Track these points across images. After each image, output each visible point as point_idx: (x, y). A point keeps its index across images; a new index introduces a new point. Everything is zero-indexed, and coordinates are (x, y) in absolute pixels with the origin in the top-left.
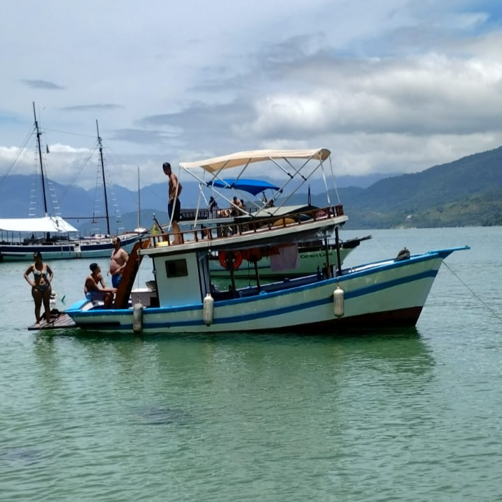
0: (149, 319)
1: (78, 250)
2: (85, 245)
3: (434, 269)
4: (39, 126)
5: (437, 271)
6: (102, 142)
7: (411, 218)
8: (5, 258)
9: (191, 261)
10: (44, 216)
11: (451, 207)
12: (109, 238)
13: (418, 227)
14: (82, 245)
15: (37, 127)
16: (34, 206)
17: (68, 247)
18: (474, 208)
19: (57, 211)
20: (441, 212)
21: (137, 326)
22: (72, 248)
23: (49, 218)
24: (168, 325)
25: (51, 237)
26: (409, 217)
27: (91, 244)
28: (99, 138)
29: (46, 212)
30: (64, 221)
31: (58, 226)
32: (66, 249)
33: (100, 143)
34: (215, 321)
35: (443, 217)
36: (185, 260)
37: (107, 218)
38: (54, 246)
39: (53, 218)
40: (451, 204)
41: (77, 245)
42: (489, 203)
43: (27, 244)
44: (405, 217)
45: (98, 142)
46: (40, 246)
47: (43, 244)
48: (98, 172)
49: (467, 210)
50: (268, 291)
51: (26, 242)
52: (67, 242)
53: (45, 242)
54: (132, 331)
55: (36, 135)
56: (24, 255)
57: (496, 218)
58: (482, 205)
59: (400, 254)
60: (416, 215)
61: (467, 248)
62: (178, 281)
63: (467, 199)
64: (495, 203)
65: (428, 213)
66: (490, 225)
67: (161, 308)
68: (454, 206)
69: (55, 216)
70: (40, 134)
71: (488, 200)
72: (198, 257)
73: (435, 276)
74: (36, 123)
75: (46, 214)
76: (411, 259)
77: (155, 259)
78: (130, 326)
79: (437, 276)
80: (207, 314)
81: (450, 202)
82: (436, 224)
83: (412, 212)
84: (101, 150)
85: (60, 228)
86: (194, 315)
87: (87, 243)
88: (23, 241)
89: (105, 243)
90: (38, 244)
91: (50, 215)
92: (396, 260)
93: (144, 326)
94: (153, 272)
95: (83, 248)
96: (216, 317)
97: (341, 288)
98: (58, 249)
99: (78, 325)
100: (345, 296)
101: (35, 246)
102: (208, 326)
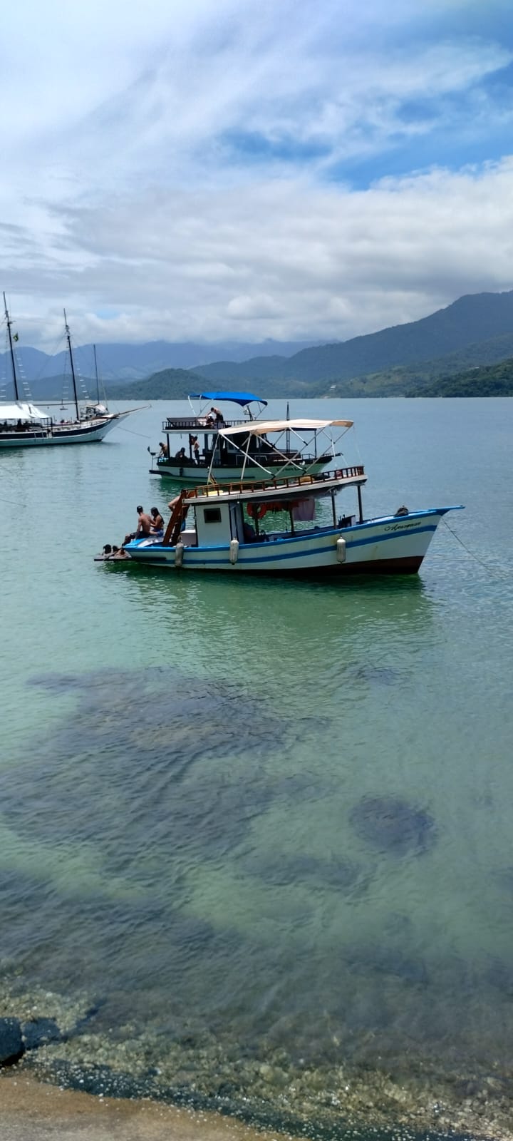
0: (188, 556)
1: (50, 436)
2: (56, 431)
4: (9, 315)
5: (436, 526)
6: (70, 330)
7: (335, 389)
9: (225, 510)
11: (374, 378)
12: (78, 423)
13: (342, 397)
14: (53, 431)
15: (7, 316)
17: (41, 434)
18: (397, 379)
19: (29, 398)
20: (365, 383)
21: (179, 562)
22: (45, 435)
24: (204, 562)
26: (333, 387)
27: (62, 431)
28: (67, 326)
29: (18, 398)
30: (36, 408)
31: (31, 413)
32: (39, 435)
33: (68, 331)
34: (240, 561)
35: (367, 389)
36: (220, 509)
37: (76, 404)
38: (26, 432)
39: (25, 405)
40: (375, 375)
41: (49, 431)
42: (412, 374)
44: (329, 387)
45: (65, 331)
46: (14, 433)
47: (16, 431)
48: (66, 359)
49: (390, 382)
50: (284, 538)
52: (39, 428)
54: (173, 566)
55: (7, 324)
57: (418, 390)
58: (405, 376)
59: (399, 511)
60: (340, 386)
61: (462, 508)
62: (213, 526)
63: (390, 371)
64: (417, 375)
65: (352, 384)
66: (413, 396)
67: (199, 548)
68: (377, 376)
69: (27, 403)
70: (11, 323)
71: (411, 372)
72: (229, 507)
73: (434, 530)
74: (7, 312)
75: (18, 401)
76: (410, 515)
77: (196, 507)
78: (173, 562)
79: (436, 531)
80: (232, 555)
81: (373, 373)
82: (359, 394)
83: (335, 382)
84: (69, 338)
85: (32, 415)
87: (58, 429)
89: (76, 429)
90: (11, 431)
91: (22, 402)
92: (395, 516)
93: (184, 562)
94: (194, 518)
95: (55, 434)
96: (240, 557)
97: (343, 538)
98: (31, 436)
99: (134, 558)
100: (348, 545)
101: (9, 433)
102: (233, 564)
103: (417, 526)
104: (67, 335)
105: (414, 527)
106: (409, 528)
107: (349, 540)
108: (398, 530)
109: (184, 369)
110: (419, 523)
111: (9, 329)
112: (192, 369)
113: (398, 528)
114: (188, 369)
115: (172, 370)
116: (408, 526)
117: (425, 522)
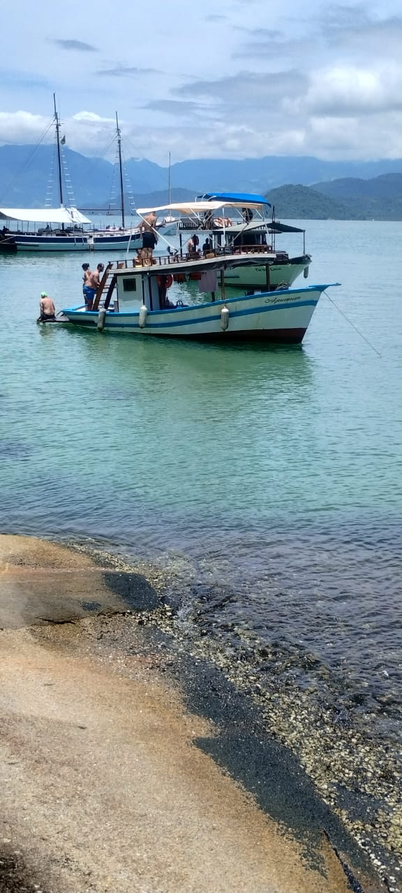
0: (108, 320)
1: (91, 242)
2: (99, 237)
3: (315, 300)
8: (19, 247)
9: (138, 279)
10: (60, 207)
12: (123, 230)
14: (96, 237)
15: (57, 118)
16: (50, 196)
17: (74, 239)
19: (72, 202)
21: (100, 325)
22: (85, 240)
23: (64, 209)
24: (122, 326)
25: (65, 228)
27: (105, 236)
28: (118, 130)
29: (62, 203)
30: (79, 213)
31: (73, 217)
32: (79, 240)
33: (119, 135)
34: (147, 325)
36: (135, 279)
37: (123, 210)
38: (68, 237)
39: (69, 209)
41: (91, 237)
43: (40, 235)
45: (116, 134)
47: (57, 235)
51: (40, 233)
52: (80, 233)
53: (59, 233)
54: (96, 328)
55: (55, 126)
56: (37, 246)
61: (338, 285)
67: (118, 313)
69: (70, 208)
70: (60, 125)
72: (143, 278)
73: (315, 305)
74: (56, 113)
75: (62, 205)
79: (318, 304)
80: (141, 320)
84: (119, 142)
85: (74, 220)
86: (132, 320)
87: (101, 235)
88: (37, 231)
89: (119, 236)
90: (52, 234)
91: (65, 206)
93: (105, 324)
95: (97, 240)
96: (148, 322)
97: (227, 308)
98: (71, 240)
99: (71, 321)
100: (231, 315)
101: (49, 236)
102: (142, 328)
103: (297, 301)
104: (117, 139)
105: (292, 301)
106: (289, 302)
107: (234, 310)
108: (277, 303)
109: (304, 185)
110: (299, 298)
111: (58, 131)
112: (315, 186)
113: (278, 301)
114: (308, 186)
115: (291, 186)
116: (288, 299)
117: (305, 297)
